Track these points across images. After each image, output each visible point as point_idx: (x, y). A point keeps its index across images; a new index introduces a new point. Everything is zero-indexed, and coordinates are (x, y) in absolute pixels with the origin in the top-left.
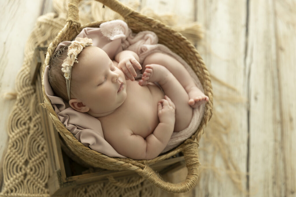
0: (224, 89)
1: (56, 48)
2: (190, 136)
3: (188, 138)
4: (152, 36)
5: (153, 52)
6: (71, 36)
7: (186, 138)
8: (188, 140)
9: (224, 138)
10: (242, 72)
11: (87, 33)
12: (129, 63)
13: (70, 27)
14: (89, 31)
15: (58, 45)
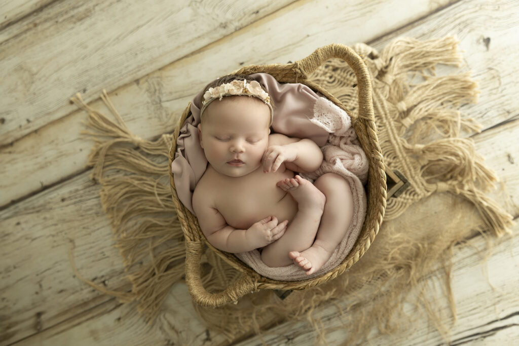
0: (443, 303)
1: (252, 74)
2: (263, 275)
3: (259, 274)
4: (359, 161)
5: (339, 175)
6: (287, 79)
7: (258, 272)
8: (258, 275)
9: (373, 332)
10: (493, 317)
11: (300, 91)
12: (274, 155)
13: (291, 69)
14: (304, 91)
15: (259, 72)
